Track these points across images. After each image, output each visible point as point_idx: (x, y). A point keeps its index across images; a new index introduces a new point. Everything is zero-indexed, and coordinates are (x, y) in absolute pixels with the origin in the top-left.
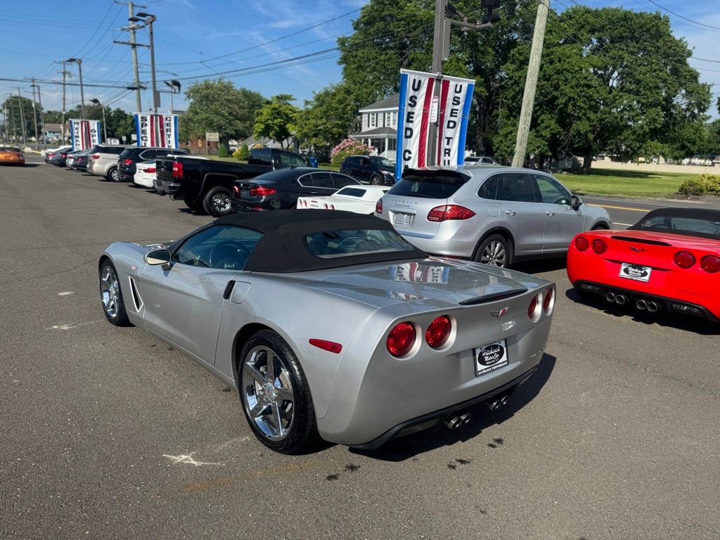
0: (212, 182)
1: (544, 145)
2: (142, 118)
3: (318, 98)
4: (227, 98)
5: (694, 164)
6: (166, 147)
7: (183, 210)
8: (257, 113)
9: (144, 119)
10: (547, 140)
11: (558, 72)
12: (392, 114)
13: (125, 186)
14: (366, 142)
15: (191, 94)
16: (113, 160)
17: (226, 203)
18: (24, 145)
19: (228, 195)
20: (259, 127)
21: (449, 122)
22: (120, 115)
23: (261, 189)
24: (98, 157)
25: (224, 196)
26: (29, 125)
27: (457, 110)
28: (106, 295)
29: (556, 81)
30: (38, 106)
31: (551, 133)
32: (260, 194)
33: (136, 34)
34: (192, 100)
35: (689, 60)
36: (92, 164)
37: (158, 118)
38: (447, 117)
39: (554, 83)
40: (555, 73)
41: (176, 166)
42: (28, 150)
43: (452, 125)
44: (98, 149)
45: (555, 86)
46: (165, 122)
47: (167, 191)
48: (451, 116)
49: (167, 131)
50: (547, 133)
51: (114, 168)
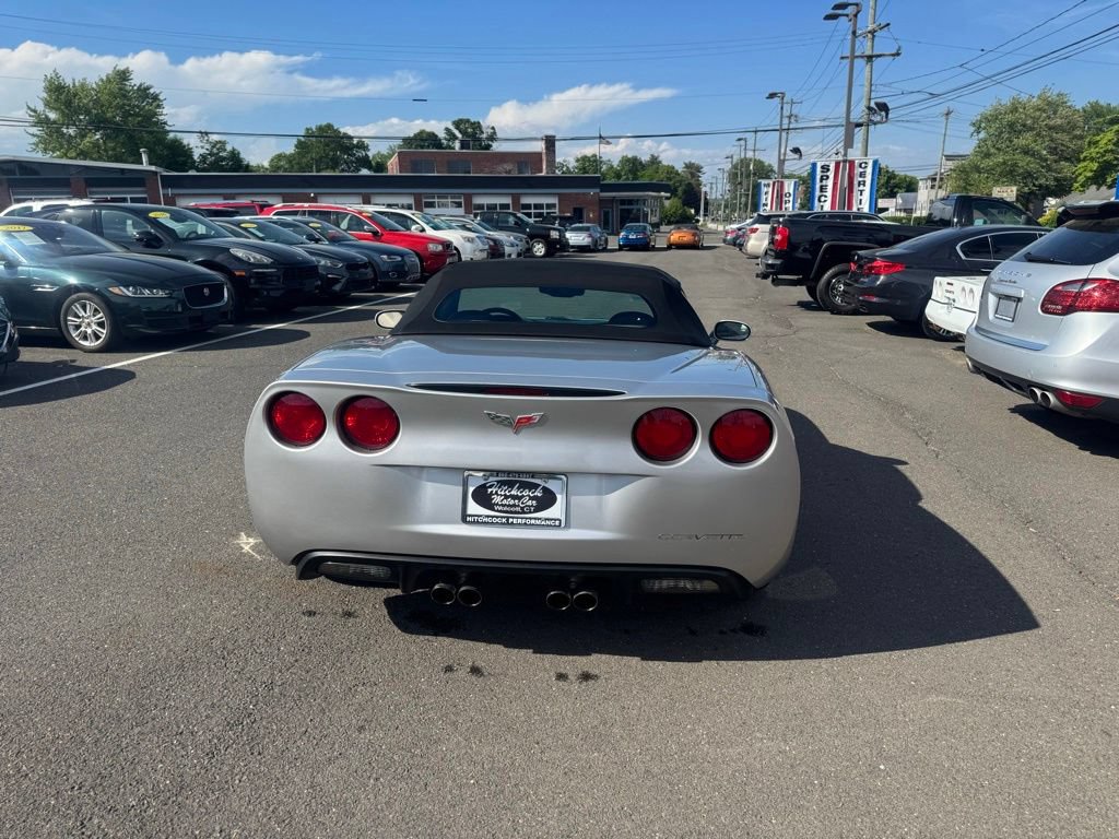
2: (822, 167)
4: (1052, 123)
6: (855, 209)
8: (1090, 142)
9: (825, 168)
15: (983, 125)
20: (1088, 169)
23: (879, 262)
24: (756, 231)
33: (876, 39)
34: (982, 135)
36: (748, 240)
37: (848, 165)
41: (780, 232)
44: (759, 219)
46: (858, 170)
49: (859, 184)
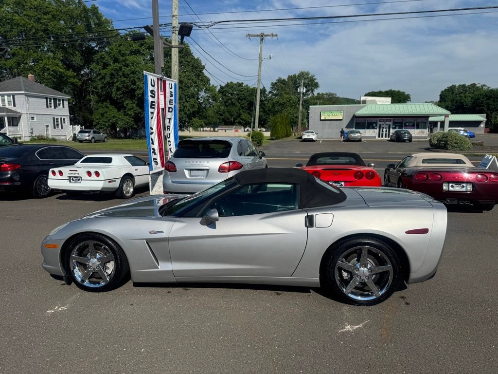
1: (131, 121)
5: (206, 131)
10: (132, 118)
11: (133, 73)
12: (6, 97)
21: (169, 108)
23: (5, 165)
27: (172, 100)
29: (133, 79)
31: (135, 113)
35: (204, 71)
38: (168, 105)
39: (131, 80)
40: (131, 73)
43: (171, 110)
45: (132, 82)
48: (170, 104)
50: (131, 112)
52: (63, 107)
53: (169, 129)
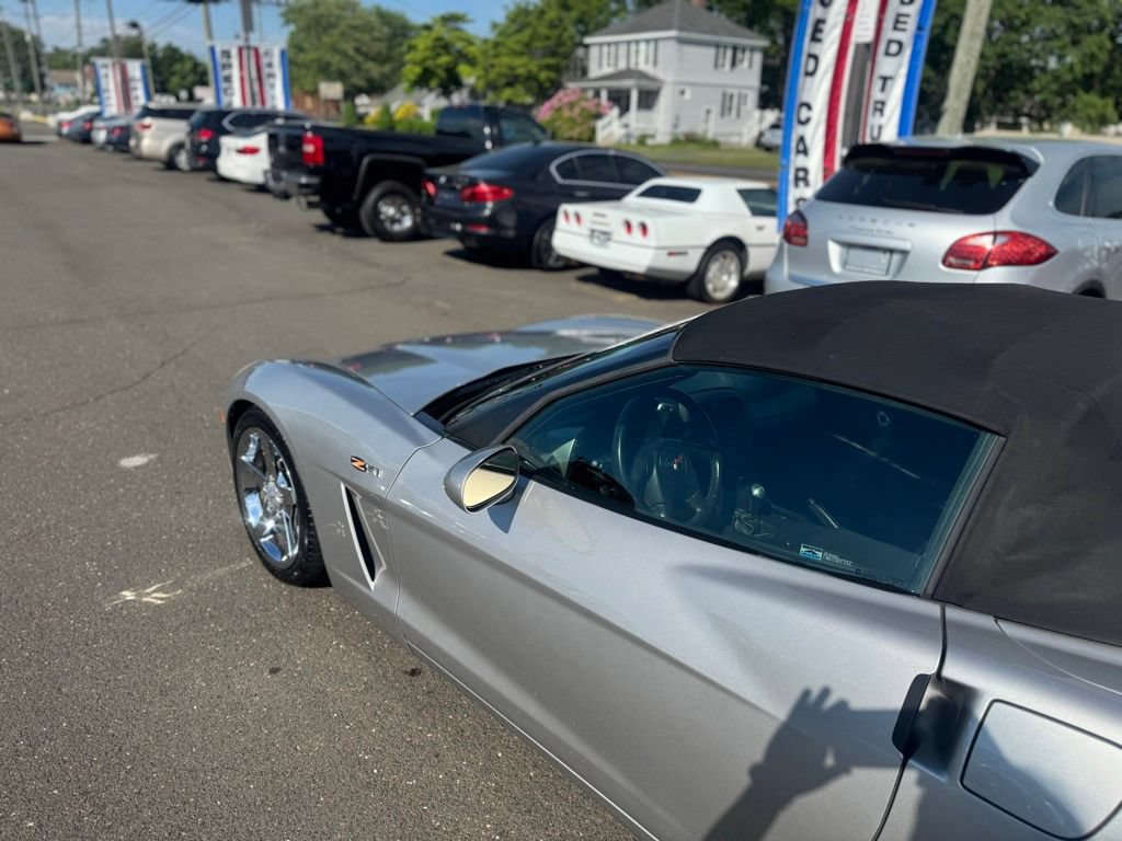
0: (378, 173)
2: (223, 52)
3: (513, 19)
4: (352, 22)
6: (269, 107)
7: (322, 228)
8: (408, 47)
9: (227, 54)
12: (643, 45)
13: (201, 180)
14: (597, 94)
15: (291, 16)
16: (178, 131)
17: (403, 214)
18: (19, 107)
19: (407, 199)
20: (412, 71)
21: (890, 42)
22: (173, 55)
23: (484, 187)
24: (148, 127)
25: (399, 200)
26: (25, 74)
27: (907, 16)
28: (252, 502)
30: (37, 41)
32: (478, 198)
34: (293, 26)
36: (139, 139)
37: (252, 53)
38: (889, 33)
41: (310, 142)
42: (26, 116)
43: (894, 48)
44: (147, 112)
46: (264, 61)
47: (293, 190)
48: (895, 28)
49: (269, 77)
51: (179, 146)
52: (750, 65)
53: (881, 111)
